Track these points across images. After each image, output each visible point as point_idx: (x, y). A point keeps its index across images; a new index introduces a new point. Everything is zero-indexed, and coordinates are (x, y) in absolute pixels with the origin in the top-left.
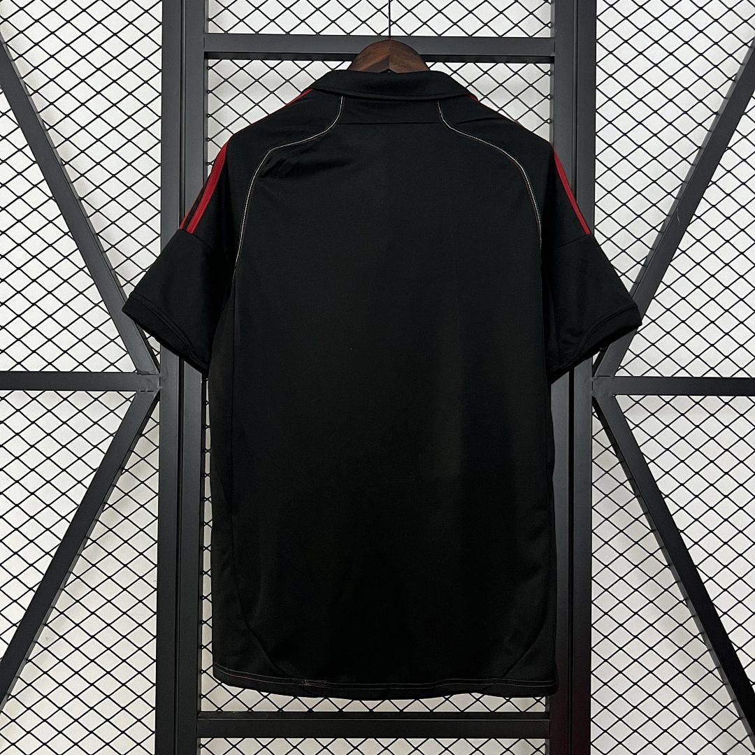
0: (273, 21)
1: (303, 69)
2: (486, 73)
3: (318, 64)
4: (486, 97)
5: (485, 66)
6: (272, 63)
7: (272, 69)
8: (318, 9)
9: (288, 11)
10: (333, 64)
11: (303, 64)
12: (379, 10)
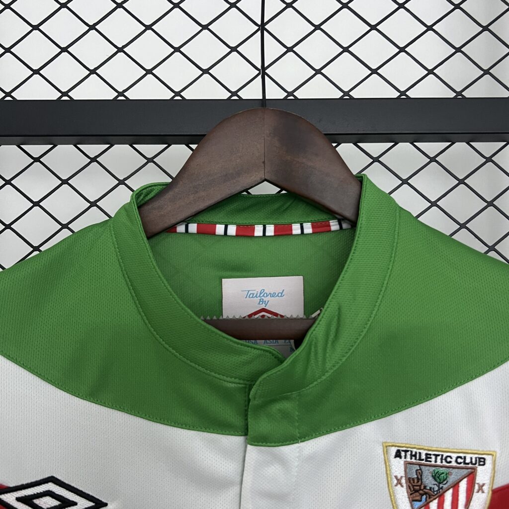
0: (36, 72)
1: (94, 160)
2: (433, 159)
3: (122, 150)
4: (434, 204)
5: (432, 148)
6: (36, 150)
7: (37, 160)
8: (120, 50)
9: (65, 54)
10: (150, 150)
11: (93, 149)
12: (234, 49)
